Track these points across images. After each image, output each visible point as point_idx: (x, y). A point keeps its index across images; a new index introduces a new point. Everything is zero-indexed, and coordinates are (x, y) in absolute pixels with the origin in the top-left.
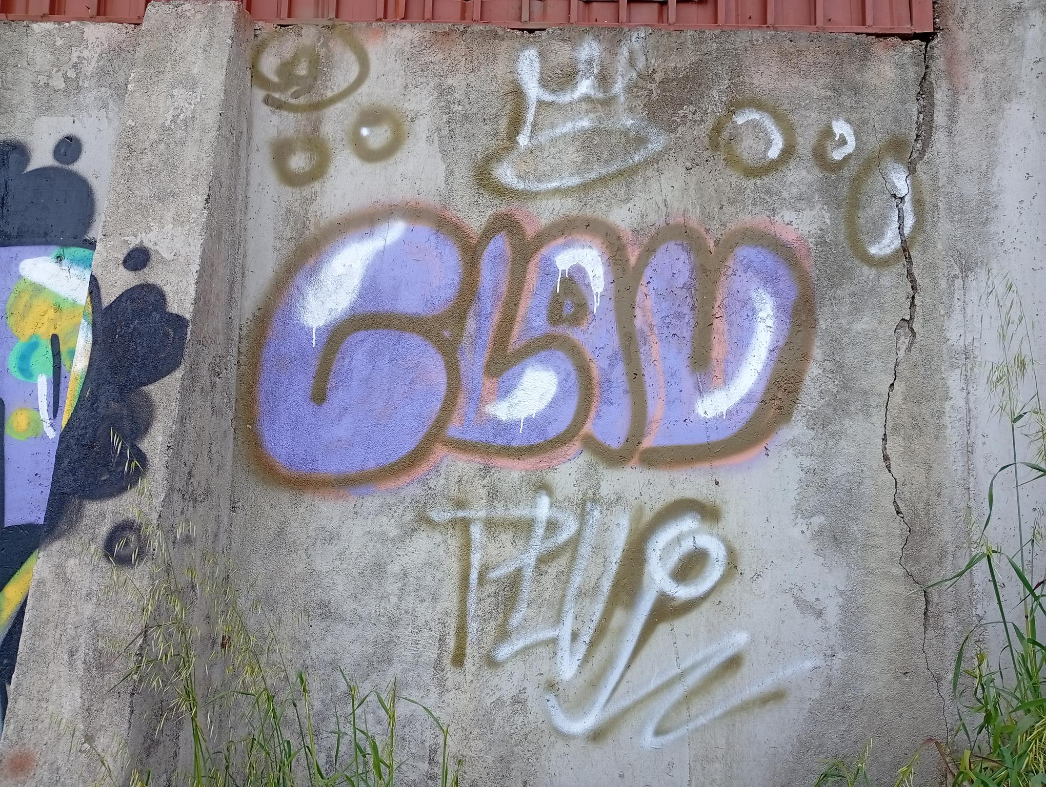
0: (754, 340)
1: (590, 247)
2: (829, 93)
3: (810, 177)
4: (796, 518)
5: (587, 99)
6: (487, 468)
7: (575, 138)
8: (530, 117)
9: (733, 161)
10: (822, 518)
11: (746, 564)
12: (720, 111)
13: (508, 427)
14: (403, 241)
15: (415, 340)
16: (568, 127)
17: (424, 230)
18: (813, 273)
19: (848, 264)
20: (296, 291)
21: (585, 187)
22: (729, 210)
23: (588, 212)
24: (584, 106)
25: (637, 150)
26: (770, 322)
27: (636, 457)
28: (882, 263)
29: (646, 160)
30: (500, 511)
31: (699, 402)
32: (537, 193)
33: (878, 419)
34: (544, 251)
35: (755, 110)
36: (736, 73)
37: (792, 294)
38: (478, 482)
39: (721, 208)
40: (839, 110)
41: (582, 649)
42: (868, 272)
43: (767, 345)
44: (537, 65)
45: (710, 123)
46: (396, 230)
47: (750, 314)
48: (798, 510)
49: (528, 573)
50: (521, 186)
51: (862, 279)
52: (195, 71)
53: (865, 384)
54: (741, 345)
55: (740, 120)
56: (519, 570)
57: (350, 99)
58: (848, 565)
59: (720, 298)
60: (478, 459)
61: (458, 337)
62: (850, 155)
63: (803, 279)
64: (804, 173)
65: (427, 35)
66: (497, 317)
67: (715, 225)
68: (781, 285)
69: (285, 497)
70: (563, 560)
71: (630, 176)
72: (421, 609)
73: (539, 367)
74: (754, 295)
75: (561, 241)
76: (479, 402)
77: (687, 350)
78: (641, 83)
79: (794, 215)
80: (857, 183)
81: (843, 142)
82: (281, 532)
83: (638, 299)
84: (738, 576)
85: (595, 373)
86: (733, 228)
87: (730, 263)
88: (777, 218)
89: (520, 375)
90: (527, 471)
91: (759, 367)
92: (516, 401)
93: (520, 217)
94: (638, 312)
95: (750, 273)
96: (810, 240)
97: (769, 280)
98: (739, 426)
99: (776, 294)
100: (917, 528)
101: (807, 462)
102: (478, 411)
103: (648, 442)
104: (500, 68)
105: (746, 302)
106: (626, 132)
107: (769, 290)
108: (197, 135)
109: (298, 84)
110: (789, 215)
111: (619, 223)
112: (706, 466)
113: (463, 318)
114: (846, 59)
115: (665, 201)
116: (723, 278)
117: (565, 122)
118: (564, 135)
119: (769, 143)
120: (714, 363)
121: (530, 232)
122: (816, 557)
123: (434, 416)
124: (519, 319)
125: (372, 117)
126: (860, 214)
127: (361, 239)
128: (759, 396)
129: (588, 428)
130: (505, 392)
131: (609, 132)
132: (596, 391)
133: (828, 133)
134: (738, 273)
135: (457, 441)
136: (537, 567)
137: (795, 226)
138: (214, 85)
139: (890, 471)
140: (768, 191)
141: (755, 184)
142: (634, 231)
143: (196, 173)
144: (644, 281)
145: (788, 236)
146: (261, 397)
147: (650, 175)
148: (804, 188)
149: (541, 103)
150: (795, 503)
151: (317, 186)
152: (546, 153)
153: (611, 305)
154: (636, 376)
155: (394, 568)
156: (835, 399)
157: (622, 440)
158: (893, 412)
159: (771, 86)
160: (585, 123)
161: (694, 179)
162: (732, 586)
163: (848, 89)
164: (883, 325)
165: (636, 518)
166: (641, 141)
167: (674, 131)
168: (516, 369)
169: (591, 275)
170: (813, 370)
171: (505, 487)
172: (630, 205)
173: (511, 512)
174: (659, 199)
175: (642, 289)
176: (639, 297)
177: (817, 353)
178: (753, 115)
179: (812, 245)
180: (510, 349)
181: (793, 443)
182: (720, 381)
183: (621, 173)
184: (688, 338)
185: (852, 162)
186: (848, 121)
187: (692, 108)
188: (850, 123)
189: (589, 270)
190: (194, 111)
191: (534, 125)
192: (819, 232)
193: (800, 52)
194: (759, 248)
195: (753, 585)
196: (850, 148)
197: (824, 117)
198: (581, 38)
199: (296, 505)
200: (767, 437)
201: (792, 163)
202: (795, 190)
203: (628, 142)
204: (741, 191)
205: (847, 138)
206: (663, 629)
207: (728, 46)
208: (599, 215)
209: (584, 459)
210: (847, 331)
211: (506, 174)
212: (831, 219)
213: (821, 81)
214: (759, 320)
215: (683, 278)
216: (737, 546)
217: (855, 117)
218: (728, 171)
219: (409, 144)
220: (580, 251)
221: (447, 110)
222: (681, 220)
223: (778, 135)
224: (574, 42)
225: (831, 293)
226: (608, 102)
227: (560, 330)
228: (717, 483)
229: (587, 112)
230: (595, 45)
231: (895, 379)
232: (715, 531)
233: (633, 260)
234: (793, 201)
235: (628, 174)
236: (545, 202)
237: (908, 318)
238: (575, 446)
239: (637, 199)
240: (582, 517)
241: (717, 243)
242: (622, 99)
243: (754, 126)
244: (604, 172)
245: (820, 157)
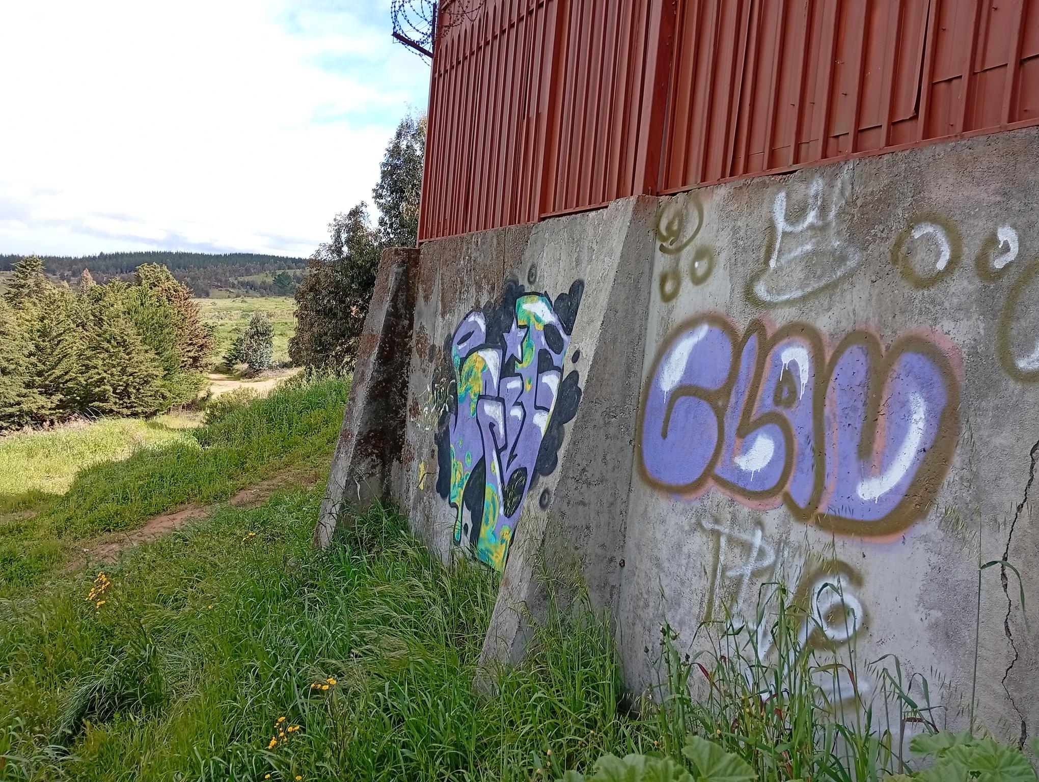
0: (907, 439)
1: (803, 347)
2: (998, 198)
3: (970, 287)
4: (919, 605)
5: (812, 227)
6: (732, 501)
7: (802, 260)
8: (778, 246)
9: (907, 274)
10: (940, 614)
11: (875, 627)
12: (903, 226)
13: (743, 475)
14: (706, 338)
15: (705, 406)
16: (798, 252)
17: (717, 330)
18: (963, 383)
19: (995, 377)
20: (661, 368)
21: (804, 299)
22: (900, 319)
23: (804, 319)
24: (810, 233)
25: (840, 266)
26: (921, 425)
27: (813, 519)
28: (1028, 378)
29: (844, 275)
30: (736, 533)
31: (860, 485)
32: (776, 304)
33: (1003, 536)
34: (776, 348)
35: (930, 224)
36: (918, 190)
37: (942, 401)
38: (727, 509)
39: (894, 317)
40: (1003, 215)
42: (1014, 386)
43: (916, 445)
44: (784, 203)
45: (892, 241)
46: (703, 331)
47: (907, 415)
48: (921, 600)
49: (746, 580)
50: (768, 298)
51: (1007, 394)
53: (995, 499)
54: (897, 441)
55: (917, 234)
56: (742, 576)
57: (693, 243)
58: (955, 664)
59: (885, 397)
60: (729, 493)
61: (725, 407)
62: (1011, 262)
63: (952, 386)
64: (965, 283)
65: (732, 190)
66: (747, 393)
67: (888, 332)
68: (935, 391)
69: (648, 490)
70: (765, 579)
71: (833, 289)
72: (695, 579)
73: (765, 436)
74: (911, 398)
75: (786, 341)
76: (733, 454)
77: (857, 440)
78: (848, 209)
79: (952, 324)
80: (1015, 290)
81: (1006, 248)
82: (646, 511)
83: (828, 391)
84: (868, 636)
85: (796, 446)
86: (901, 336)
87: (896, 367)
88: (938, 327)
89: (754, 439)
90: (752, 509)
91: (908, 464)
92: (750, 458)
93: (765, 322)
94: (827, 402)
95: (910, 378)
96: (963, 350)
97: (925, 386)
98: (887, 512)
99: (928, 400)
100: (1024, 656)
101: (934, 559)
102: (731, 460)
103: (822, 509)
104: (765, 210)
105: (905, 404)
106: (833, 253)
107: (924, 395)
109: (673, 236)
110: (947, 325)
111: (823, 329)
112: (858, 539)
113: (729, 394)
114: (1020, 159)
115: (854, 310)
116: (889, 380)
117: (797, 247)
118: (795, 258)
119: (938, 255)
120: (874, 454)
121: (770, 333)
122: (929, 646)
123: (710, 458)
124: (758, 398)
125: (700, 254)
126: (1014, 325)
127: (688, 337)
128: (904, 490)
129: (788, 487)
130: (745, 450)
131: (823, 253)
132: (795, 460)
133: (992, 240)
134: (901, 377)
135: (720, 478)
136: (750, 578)
137: (952, 336)
139: (1005, 591)
140: (933, 302)
141: (923, 294)
142: (831, 335)
144: (833, 378)
145: (945, 345)
146: (644, 430)
147: (846, 288)
148: (963, 298)
149: (785, 234)
150: (919, 592)
151: (674, 301)
152: (784, 273)
153: (811, 394)
154: (819, 453)
155: (685, 550)
156: (967, 508)
157: (807, 503)
158: (1017, 533)
159: (946, 198)
160: (808, 247)
161: (877, 291)
162: (863, 643)
163: (1019, 191)
164: (1020, 443)
165: (808, 565)
166: (843, 259)
167: (866, 249)
168: (753, 434)
169: (801, 369)
170: (951, 475)
171: (740, 517)
172: (830, 313)
173: (741, 535)
174: (850, 308)
175: (832, 384)
176: (829, 390)
177: (957, 460)
178: (928, 229)
179: (964, 355)
180: (753, 419)
181: (925, 539)
182: (877, 470)
183: (826, 287)
184: (859, 429)
185: (1013, 270)
186: (1014, 226)
187: (881, 227)
188: (1016, 228)
189: (800, 365)
190: (609, 271)
191: (779, 252)
192: (972, 342)
193: (976, 159)
194: (920, 355)
195: (878, 648)
196: (1011, 256)
197: (990, 224)
198: (812, 177)
199: (652, 497)
200: (906, 527)
201: (956, 274)
202: (955, 300)
203: (834, 261)
204: (911, 301)
205: (1011, 245)
207: (914, 165)
208: (810, 321)
209: (783, 510)
210: (986, 444)
211: (761, 290)
212: (985, 329)
213: (992, 187)
214: (913, 421)
215: (860, 378)
216: (871, 612)
217: (1023, 220)
218: (903, 283)
219: (715, 270)
220: (797, 349)
221: (736, 246)
222: (863, 327)
223: (947, 246)
224: (807, 181)
225: (976, 404)
226: (824, 228)
227: (780, 410)
228: (864, 556)
229: (811, 237)
230: (820, 181)
231: (1025, 501)
232: (857, 594)
233: (828, 359)
234: (953, 311)
235: (830, 287)
236: (780, 310)
238: (779, 499)
239: (835, 308)
241: (888, 348)
242: (834, 224)
243: (928, 238)
244: (816, 286)
245: (982, 264)
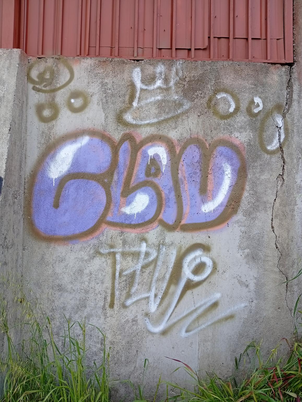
0: (223, 183)
1: (161, 146)
2: (253, 86)
3: (245, 119)
4: (239, 250)
5: (160, 88)
6: (122, 233)
7: (155, 103)
8: (138, 95)
9: (216, 113)
10: (249, 250)
11: (220, 268)
12: (211, 93)
13: (131, 216)
14: (88, 144)
15: (94, 183)
16: (152, 99)
17: (97, 140)
18: (246, 156)
19: (259, 153)
20: (47, 164)
21: (159, 123)
22: (214, 132)
23: (161, 133)
24: (159, 91)
25: (179, 108)
26: (229, 176)
27: (179, 227)
28: (272, 153)
29: (182, 112)
30: (127, 249)
31: (203, 206)
32: (141, 125)
33: (270, 213)
34: (143, 148)
35: (224, 93)
36: (217, 78)
37: (238, 165)
38: (119, 238)
39: (211, 131)
40: (257, 93)
41: (158, 301)
42: (267, 156)
43: (228, 184)
44: (140, 74)
45: (207, 98)
46: (85, 140)
47: (222, 173)
48: (240, 247)
49: (138, 272)
50: (134, 122)
51: (264, 159)
52: (4, 78)
53: (265, 199)
54: (219, 184)
55: (219, 97)
56: (135, 271)
57: (67, 88)
58: (258, 268)
59: (211, 166)
60: (119, 229)
61: (110, 182)
62: (261, 111)
63: (242, 160)
64: (243, 118)
65: (97, 62)
66: (125, 174)
67: (209, 138)
68: (234, 161)
69: (44, 245)
70: (151, 267)
71: (177, 119)
72: (97, 286)
73: (142, 193)
74: (224, 165)
75: (150, 144)
76: (119, 207)
77: (198, 186)
78: (181, 82)
79: (239, 134)
80: (263, 122)
81: (258, 106)
82: (43, 258)
84: (217, 272)
85: (163, 195)
86: (216, 139)
87: (215, 153)
88: (233, 135)
89: (135, 196)
90: (137, 233)
91: (225, 193)
92: (133, 206)
93: (134, 134)
94: (180, 172)
95: (222, 157)
96: (245, 144)
97: (229, 159)
98: (218, 215)
99: (232, 165)
100: (284, 254)
101: (243, 229)
102: (118, 210)
103: (183, 222)
104: (126, 76)
105: (221, 168)
106: (175, 101)
107: (229, 163)
108: (5, 104)
109: (46, 82)
110: (237, 134)
111: (172, 137)
112: (205, 230)
113: (112, 174)
114: (260, 73)
115: (190, 128)
116: (212, 159)
117: (151, 97)
118: (151, 102)
119: (230, 106)
120: (209, 191)
121: (138, 140)
122: (246, 265)
123: (101, 213)
124: (134, 175)
125: (75, 95)
126: (264, 134)
127: (72, 143)
128: (225, 204)
129: (161, 216)
130: (129, 203)
131: (168, 101)
132: (164, 202)
133: (252, 102)
134: (218, 157)
135: (111, 222)
136: (141, 270)
137: (239, 138)
138: (12, 83)
139: (274, 232)
140: (229, 125)
141: (224, 122)
142: (178, 140)
143: (5, 119)
144: (182, 160)
145: (237, 142)
146: (33, 206)
147: (184, 118)
148: (243, 124)
149: (142, 90)
150: (238, 244)
151: (54, 122)
152: (144, 109)
153: (170, 169)
154: (179, 197)
155: (87, 271)
156: (254, 205)
157: (174, 221)
158: (275, 210)
159: (231, 83)
160: (159, 98)
161: (201, 120)
162: (215, 276)
163: (260, 85)
164: (272, 177)
165: (179, 251)
166: (181, 105)
167: (193, 101)
168: (133, 194)
169: (162, 157)
170: (246, 194)
171: (129, 240)
172: (176, 130)
173: (131, 249)
174: (188, 128)
175: (181, 163)
176: (180, 166)
177: (247, 187)
178: (224, 95)
179: (246, 146)
180: (131, 186)
181: (238, 222)
182: (211, 198)
183: (173, 117)
184: (198, 182)
185: (261, 113)
186: (260, 97)
187: (200, 92)
189: (161, 155)
190: (4, 94)
191: (139, 98)
192: (248, 141)
193: (242, 70)
194: (226, 147)
195: (223, 276)
196: (261, 108)
197: (251, 96)
198: (157, 64)
199: (48, 248)
200: (228, 220)
201: (239, 114)
202: (239, 124)
203: (176, 105)
204: (219, 125)
205: (260, 104)
206: (189, 292)
207: (214, 67)
208: (165, 134)
209: (159, 228)
210: (258, 179)
211: (128, 117)
212: (253, 136)
213: (250, 82)
214: (225, 175)
215: (197, 159)
216: (216, 261)
217: (263, 96)
218: (214, 117)
219: (90, 105)
220: (157, 148)
221: (105, 92)
222: (196, 136)
223: (233, 103)
224: (155, 66)
225: (252, 164)
226: (168, 89)
227: (150, 179)
228: (209, 237)
229: (160, 93)
230: (163, 66)
231: (276, 197)
232: (208, 255)
233: (178, 151)
234: (239, 128)
236: (144, 129)
237: (281, 174)
238: (156, 224)
239: (179, 128)
240: (159, 251)
241: (210, 145)
242: (173, 88)
243: (224, 99)
244: (166, 117)
245: (249, 111)
